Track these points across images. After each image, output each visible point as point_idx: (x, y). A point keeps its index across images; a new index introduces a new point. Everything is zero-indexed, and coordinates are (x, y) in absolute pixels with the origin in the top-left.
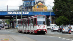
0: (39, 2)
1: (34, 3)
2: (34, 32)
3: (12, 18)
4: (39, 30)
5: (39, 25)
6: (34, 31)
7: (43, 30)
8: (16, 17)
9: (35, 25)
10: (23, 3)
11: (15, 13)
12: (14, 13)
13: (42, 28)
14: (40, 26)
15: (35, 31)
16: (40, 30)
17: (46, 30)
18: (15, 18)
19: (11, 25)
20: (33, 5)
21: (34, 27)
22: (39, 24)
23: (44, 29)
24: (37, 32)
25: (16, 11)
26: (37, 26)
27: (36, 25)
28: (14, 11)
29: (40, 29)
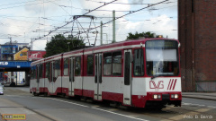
1: (17, 48)
4: (155, 97)
5: (153, 77)
7: (170, 94)
13: (165, 89)
14: (157, 80)
16: (158, 94)
20: (14, 52)
23: (174, 93)
24: (148, 101)
26: (148, 79)
29: (161, 91)
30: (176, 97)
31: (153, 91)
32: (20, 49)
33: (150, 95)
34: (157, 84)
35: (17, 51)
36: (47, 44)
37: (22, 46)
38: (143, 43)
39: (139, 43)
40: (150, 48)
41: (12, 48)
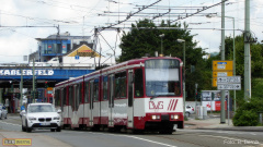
0: (82, 43)
1: (69, 45)
2: (131, 125)
3: (9, 86)
4: (154, 117)
5: (152, 97)
6: (131, 119)
7: (170, 114)
8: (21, 84)
9: (136, 97)
10: (40, 48)
11: (18, 74)
12: (14, 73)
13: (165, 110)
14: (156, 101)
15: (136, 118)
16: (156, 114)
17: (180, 115)
18: (18, 87)
19: (7, 105)
20: (64, 52)
21: (130, 104)
22: (152, 93)
23: (174, 114)
24: (147, 122)
25: (20, 68)
26: (147, 100)
27: (142, 96)
28: (14, 68)
29: (160, 111)
30: (176, 117)
31: (153, 111)
32: (76, 46)
33: (149, 116)
34: (156, 104)
35: (69, 51)
36: (124, 38)
37: (77, 42)
38: (143, 62)
39: (138, 63)
40: (149, 68)
41: (60, 46)
